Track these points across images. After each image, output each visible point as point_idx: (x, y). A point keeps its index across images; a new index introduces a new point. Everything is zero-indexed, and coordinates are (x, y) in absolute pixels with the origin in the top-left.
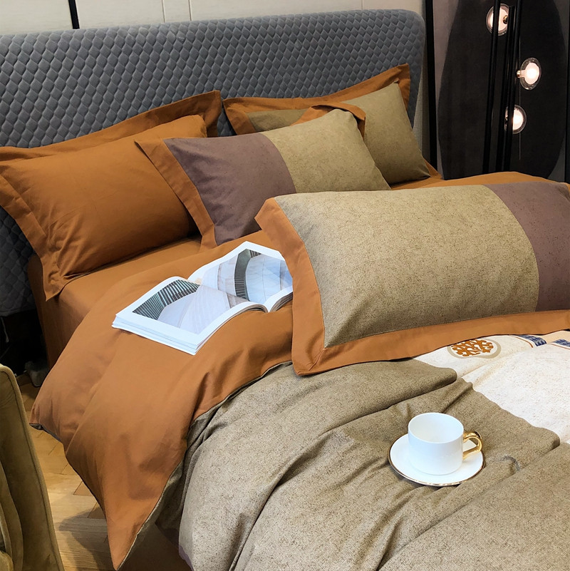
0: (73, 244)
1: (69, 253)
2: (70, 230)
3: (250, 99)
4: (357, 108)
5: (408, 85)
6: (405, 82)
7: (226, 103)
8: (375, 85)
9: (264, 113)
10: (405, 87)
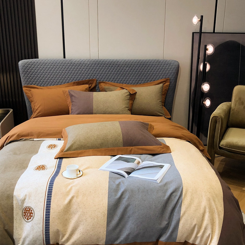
3: (108, 82)
4: (133, 90)
5: (168, 85)
6: (167, 84)
7: (100, 83)
8: (155, 84)
9: (109, 87)
10: (167, 86)
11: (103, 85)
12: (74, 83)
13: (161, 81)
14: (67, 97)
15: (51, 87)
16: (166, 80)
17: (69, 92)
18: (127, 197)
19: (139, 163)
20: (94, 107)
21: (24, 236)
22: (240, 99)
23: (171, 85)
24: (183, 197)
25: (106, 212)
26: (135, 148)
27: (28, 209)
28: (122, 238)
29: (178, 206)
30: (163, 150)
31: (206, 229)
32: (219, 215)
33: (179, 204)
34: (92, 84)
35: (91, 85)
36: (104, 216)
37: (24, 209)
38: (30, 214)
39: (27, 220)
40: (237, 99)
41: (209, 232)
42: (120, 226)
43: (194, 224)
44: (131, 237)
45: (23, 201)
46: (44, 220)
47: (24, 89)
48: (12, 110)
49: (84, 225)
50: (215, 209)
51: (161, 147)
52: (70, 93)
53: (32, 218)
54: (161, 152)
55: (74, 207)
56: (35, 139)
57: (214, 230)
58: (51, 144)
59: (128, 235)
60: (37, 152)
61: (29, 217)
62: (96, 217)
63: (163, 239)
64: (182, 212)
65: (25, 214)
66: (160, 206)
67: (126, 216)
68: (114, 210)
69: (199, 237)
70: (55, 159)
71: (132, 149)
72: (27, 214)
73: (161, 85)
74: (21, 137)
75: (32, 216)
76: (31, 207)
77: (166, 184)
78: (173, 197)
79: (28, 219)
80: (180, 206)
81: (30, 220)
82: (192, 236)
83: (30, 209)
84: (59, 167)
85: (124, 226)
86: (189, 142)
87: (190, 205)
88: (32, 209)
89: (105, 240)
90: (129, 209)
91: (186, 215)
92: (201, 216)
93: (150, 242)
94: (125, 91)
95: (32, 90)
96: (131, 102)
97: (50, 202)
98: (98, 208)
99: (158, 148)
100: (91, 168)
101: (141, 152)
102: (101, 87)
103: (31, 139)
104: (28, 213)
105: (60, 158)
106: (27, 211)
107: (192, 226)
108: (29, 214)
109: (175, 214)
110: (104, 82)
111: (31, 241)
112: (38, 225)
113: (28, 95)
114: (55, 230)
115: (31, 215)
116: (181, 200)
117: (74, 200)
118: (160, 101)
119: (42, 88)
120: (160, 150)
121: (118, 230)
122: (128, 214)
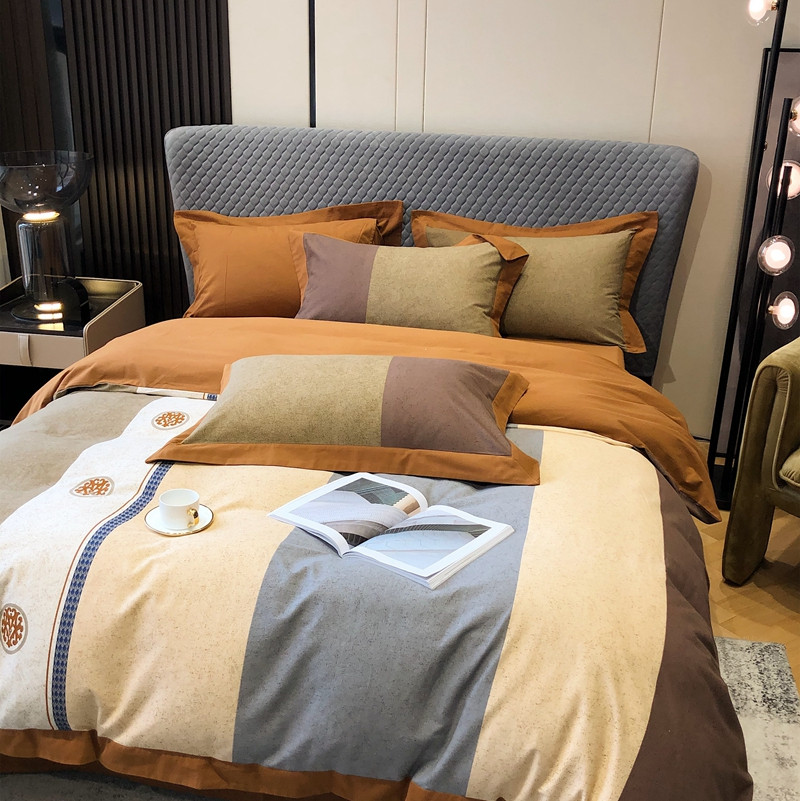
0: (202, 295)
4: (516, 247)
5: (650, 236)
6: (649, 231)
7: (416, 214)
8: (604, 228)
9: (442, 231)
10: (645, 238)
11: (423, 225)
12: (332, 210)
13: (627, 221)
14: (297, 256)
15: (260, 219)
16: (644, 217)
18: (315, 621)
19: (414, 507)
20: (373, 297)
23: (661, 238)
25: (241, 661)
26: (419, 454)
27: (13, 614)
28: (288, 750)
29: (482, 678)
30: (512, 472)
31: (569, 772)
32: (624, 733)
33: (487, 670)
34: (390, 216)
35: (387, 222)
36: (234, 672)
37: (3, 609)
38: (17, 628)
39: (7, 647)
41: (578, 784)
42: (284, 713)
43: (528, 748)
44: (314, 752)
45: (2, 586)
46: (52, 655)
47: (177, 221)
48: (140, 284)
49: (169, 690)
50: (615, 709)
51: (506, 463)
52: (307, 245)
53: (20, 642)
54: (504, 477)
55: (146, 628)
56: (140, 390)
57: (599, 781)
58: (170, 410)
59: (306, 746)
60: (118, 433)
61: (12, 637)
62: (207, 670)
63: (422, 779)
64: (492, 702)
65: (4, 627)
66: (418, 669)
67: (306, 685)
68: (268, 657)
69: (542, 795)
70: (147, 462)
71: (409, 455)
72: (8, 627)
73: (626, 233)
74: (102, 378)
75: (20, 636)
76: (20, 609)
77: (454, 597)
78: (468, 644)
79: (9, 645)
80: (489, 681)
81: (14, 648)
82: (522, 787)
83: (17, 614)
84: (150, 490)
85: (294, 716)
86: (642, 451)
87: (522, 682)
88: (21, 615)
89: (230, 749)
90: (315, 660)
91: (505, 712)
92: (558, 726)
93: (382, 782)
94: (486, 248)
95: (201, 226)
96: (501, 289)
98: (217, 645)
99: (497, 465)
100: (247, 506)
101: (437, 469)
102: (418, 230)
103: (130, 388)
104: (11, 626)
105: (164, 462)
106: (9, 617)
107: (524, 753)
108: (13, 629)
109: (470, 701)
110: (429, 214)
111: (12, 712)
112: (33, 667)
113: (188, 240)
114: (82, 691)
115: (19, 632)
116: (497, 657)
117: (148, 607)
118: (610, 290)
119: (232, 222)
120: (502, 472)
121: (274, 724)
122: (312, 679)
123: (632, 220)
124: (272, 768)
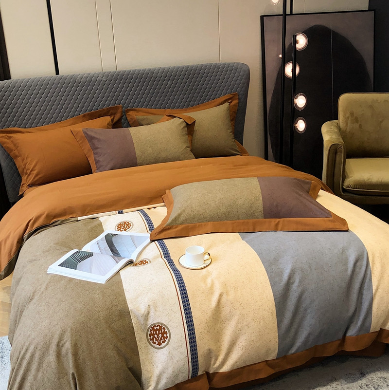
0: (32, 172)
1: (30, 176)
2: (32, 166)
3: (140, 109)
4: (190, 118)
5: (237, 104)
6: (235, 102)
7: (128, 111)
8: (216, 104)
9: (145, 117)
11: (132, 115)
12: (84, 116)
13: (225, 99)
15: (44, 127)
16: (232, 96)
17: (85, 133)
20: (138, 153)
21: (157, 371)
22: (352, 114)
23: (240, 105)
24: (371, 265)
25: (274, 309)
27: (158, 328)
29: (367, 280)
33: (368, 276)
34: (114, 114)
35: (114, 117)
36: (273, 315)
37: (149, 328)
38: (163, 334)
39: (158, 346)
40: (348, 115)
42: (295, 326)
44: (311, 338)
45: (146, 316)
46: (188, 339)
52: (87, 134)
55: (226, 310)
56: (79, 218)
61: (161, 339)
62: (262, 318)
63: (352, 332)
64: (374, 288)
65: (152, 337)
66: (344, 285)
67: (302, 309)
68: (283, 303)
72: (156, 336)
73: (226, 105)
74: (53, 219)
75: (167, 337)
76: (162, 324)
79: (159, 344)
80: (370, 280)
81: (163, 345)
83: (160, 327)
85: (300, 326)
88: (164, 327)
89: (276, 352)
91: (380, 290)
93: (336, 341)
94: (176, 121)
95: (14, 136)
96: (190, 138)
97: (189, 309)
102: (131, 118)
103: (73, 219)
104: (158, 334)
105: (158, 240)
106: (156, 330)
108: (160, 335)
109: (365, 292)
110: (135, 110)
112: (179, 350)
113: (8, 145)
114: (206, 351)
115: (165, 335)
116: (370, 270)
118: (230, 131)
119: (30, 131)
122: (304, 306)
123: (228, 98)
124: (293, 354)
